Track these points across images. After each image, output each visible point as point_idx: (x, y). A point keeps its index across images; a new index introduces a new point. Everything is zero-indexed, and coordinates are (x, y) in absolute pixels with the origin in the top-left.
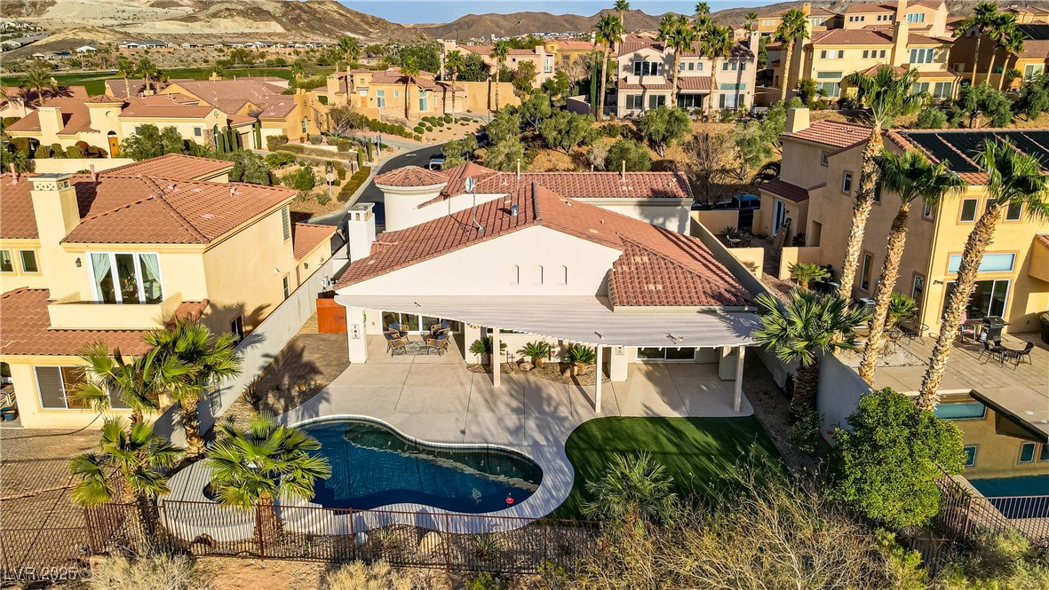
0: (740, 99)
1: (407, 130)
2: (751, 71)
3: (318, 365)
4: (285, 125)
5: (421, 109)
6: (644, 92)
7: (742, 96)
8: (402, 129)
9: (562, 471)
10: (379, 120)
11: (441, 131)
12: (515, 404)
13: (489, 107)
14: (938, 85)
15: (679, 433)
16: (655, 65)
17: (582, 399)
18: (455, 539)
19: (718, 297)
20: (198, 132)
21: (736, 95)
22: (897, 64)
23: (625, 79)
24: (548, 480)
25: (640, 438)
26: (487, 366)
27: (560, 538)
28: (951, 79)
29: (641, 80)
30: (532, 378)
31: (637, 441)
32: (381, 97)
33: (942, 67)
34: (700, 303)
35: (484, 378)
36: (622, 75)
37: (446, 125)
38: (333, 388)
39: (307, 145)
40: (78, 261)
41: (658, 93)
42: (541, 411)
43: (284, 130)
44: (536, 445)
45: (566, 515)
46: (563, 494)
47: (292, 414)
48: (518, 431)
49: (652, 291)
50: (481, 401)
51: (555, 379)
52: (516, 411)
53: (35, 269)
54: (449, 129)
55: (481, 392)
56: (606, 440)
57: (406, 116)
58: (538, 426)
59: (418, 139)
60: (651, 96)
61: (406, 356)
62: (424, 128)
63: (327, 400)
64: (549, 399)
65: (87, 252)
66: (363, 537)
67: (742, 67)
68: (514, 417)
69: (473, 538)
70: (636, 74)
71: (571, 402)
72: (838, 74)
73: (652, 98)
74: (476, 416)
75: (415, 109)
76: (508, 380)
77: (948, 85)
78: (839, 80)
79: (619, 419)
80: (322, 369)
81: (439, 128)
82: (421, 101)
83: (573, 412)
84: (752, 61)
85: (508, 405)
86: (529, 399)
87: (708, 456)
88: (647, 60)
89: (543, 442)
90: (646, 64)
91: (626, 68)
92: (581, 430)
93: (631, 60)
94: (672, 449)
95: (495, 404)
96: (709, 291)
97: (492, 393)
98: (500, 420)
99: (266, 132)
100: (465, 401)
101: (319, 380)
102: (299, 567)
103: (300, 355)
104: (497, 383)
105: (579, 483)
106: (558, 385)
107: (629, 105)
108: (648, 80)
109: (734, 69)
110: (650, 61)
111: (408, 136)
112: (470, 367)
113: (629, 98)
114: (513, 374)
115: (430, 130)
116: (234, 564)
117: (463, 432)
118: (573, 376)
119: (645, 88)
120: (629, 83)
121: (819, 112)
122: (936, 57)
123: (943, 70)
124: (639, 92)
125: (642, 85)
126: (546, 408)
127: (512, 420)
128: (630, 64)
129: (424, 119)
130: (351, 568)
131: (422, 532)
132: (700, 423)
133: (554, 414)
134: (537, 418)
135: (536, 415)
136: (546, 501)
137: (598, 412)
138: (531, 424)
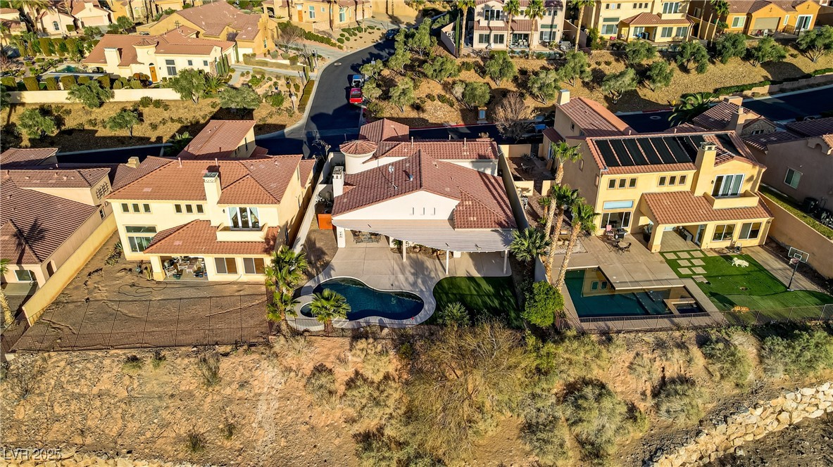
0: (552, 35)
1: (333, 41)
2: (561, 15)
3: (324, 249)
4: (254, 45)
5: (341, 21)
6: (490, 33)
7: (555, 32)
8: (330, 40)
9: (431, 303)
10: (313, 32)
11: (356, 40)
12: (412, 271)
13: (387, 13)
14: (679, 29)
15: (479, 285)
16: (498, 12)
17: (441, 268)
18: (393, 330)
19: (500, 224)
20: (205, 63)
21: (551, 32)
22: (655, 13)
23: (479, 21)
24: (426, 307)
25: (463, 288)
26: (400, 250)
27: (430, 329)
28: (687, 25)
29: (489, 24)
30: (419, 256)
31: (461, 289)
32: (312, 11)
33: (683, 16)
34: (492, 227)
35: (398, 256)
36: (476, 18)
37: (359, 34)
38: (334, 262)
39: (269, 59)
40: (224, 210)
41: (499, 33)
42: (423, 274)
43: (253, 49)
44: (421, 291)
45: (432, 321)
46: (432, 313)
47: (320, 276)
48: (414, 284)
49: (471, 221)
50: (398, 269)
51: (430, 257)
52: (413, 274)
53: (202, 212)
54: (361, 38)
55: (398, 265)
56: (450, 288)
57: (331, 27)
58: (422, 282)
59: (340, 48)
60: (495, 35)
61: (362, 243)
62: (344, 38)
63: (333, 269)
64: (427, 268)
65: (227, 207)
66: (362, 329)
67: (555, 13)
68: (412, 277)
69: (399, 329)
70: (485, 19)
71: (436, 270)
72: (617, 19)
73: (496, 36)
74: (396, 277)
75: (337, 22)
76: (409, 258)
77: (685, 29)
78: (617, 23)
79: (455, 278)
80: (326, 251)
81: (354, 37)
82: (341, 14)
83: (437, 274)
84: (561, 10)
85: (410, 272)
86: (419, 268)
87: (489, 296)
88: (493, 8)
89: (424, 290)
90: (492, 12)
91: (479, 14)
92: (440, 284)
93: (483, 8)
94: (475, 293)
95: (404, 270)
96: (496, 221)
97: (402, 264)
98: (407, 279)
99: (242, 51)
100: (391, 269)
101: (327, 258)
102: (341, 340)
103: (314, 243)
104: (405, 260)
105: (438, 308)
106: (431, 260)
107: (481, 41)
108: (494, 23)
109: (550, 14)
110: (495, 9)
111: (334, 45)
112: (392, 249)
113: (481, 36)
114: (411, 254)
115: (348, 39)
116: (319, 339)
117: (392, 285)
118: (437, 256)
119: (490, 29)
120: (481, 25)
121: (599, 51)
122: (681, 8)
123: (683, 18)
124: (487, 32)
125: (489, 27)
126: (426, 273)
127: (411, 279)
128: (482, 11)
129: (343, 30)
130: (362, 341)
131: (382, 328)
132: (487, 279)
133: (429, 276)
134: (422, 278)
135: (421, 276)
136: (425, 315)
137: (447, 275)
138: (420, 281)
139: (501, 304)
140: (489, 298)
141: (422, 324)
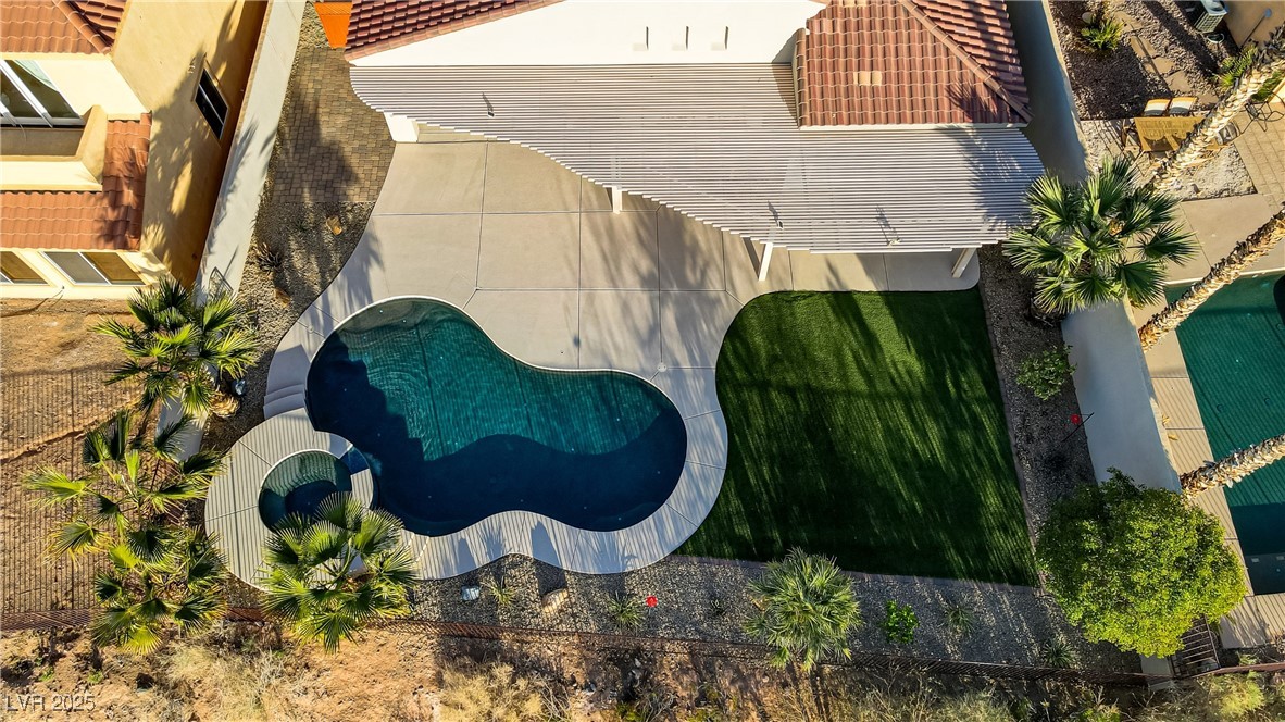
9: (713, 437)
12: (645, 263)
18: (584, 585)
19: (970, 104)
24: (694, 457)
27: (710, 581)
31: (813, 361)
34: (938, 116)
42: (683, 282)
44: (678, 368)
46: (713, 487)
48: (652, 337)
50: (596, 254)
52: (645, 281)
55: (597, 237)
58: (679, 323)
63: (379, 262)
64: (694, 248)
68: (645, 298)
69: (605, 581)
71: (726, 262)
74: (591, 300)
79: (791, 297)
83: (728, 281)
85: (636, 270)
86: (665, 250)
89: (686, 365)
92: (738, 329)
94: (859, 381)
95: (618, 264)
96: (957, 89)
97: (611, 230)
98: (626, 308)
100: (573, 254)
101: (356, 196)
117: (576, 340)
126: (689, 275)
127: (641, 302)
133: (699, 290)
134: (677, 303)
135: (675, 290)
136: (692, 505)
137: (764, 285)
138: (669, 317)
139: (950, 444)
140: (909, 413)
141: (680, 551)
